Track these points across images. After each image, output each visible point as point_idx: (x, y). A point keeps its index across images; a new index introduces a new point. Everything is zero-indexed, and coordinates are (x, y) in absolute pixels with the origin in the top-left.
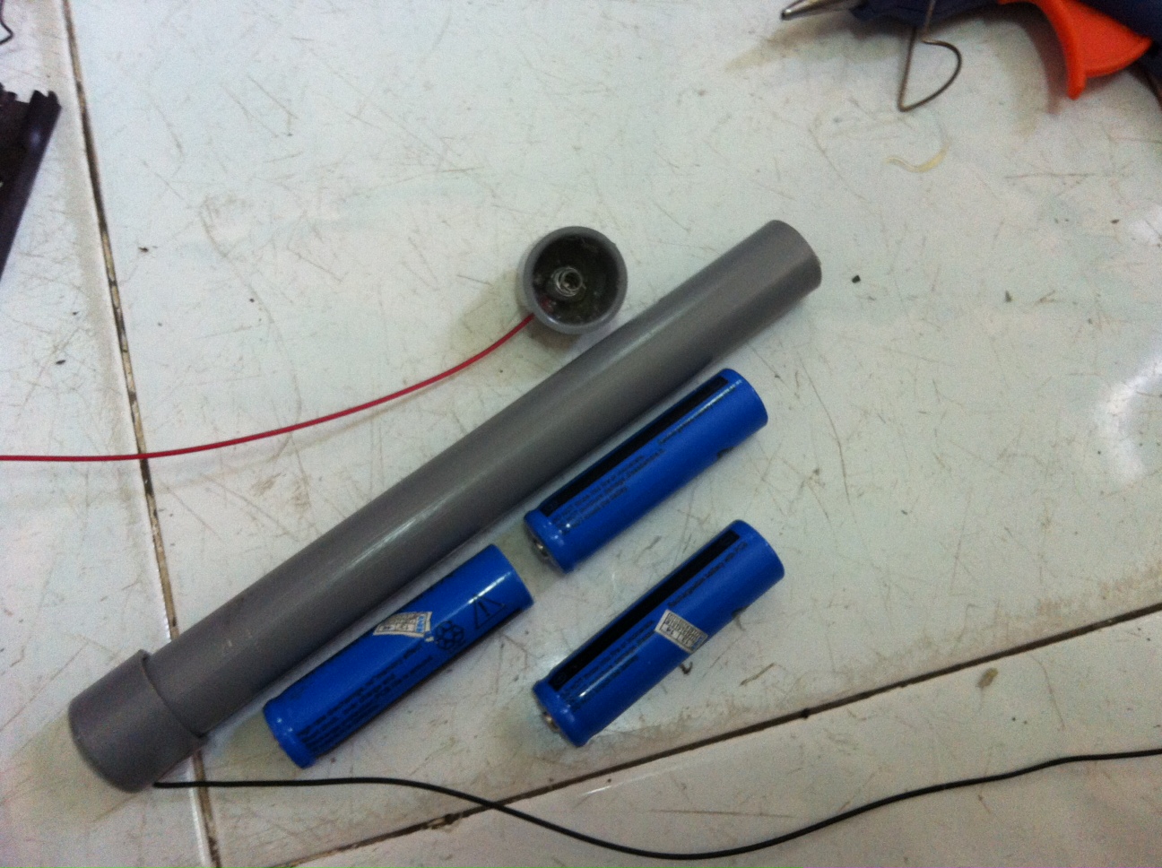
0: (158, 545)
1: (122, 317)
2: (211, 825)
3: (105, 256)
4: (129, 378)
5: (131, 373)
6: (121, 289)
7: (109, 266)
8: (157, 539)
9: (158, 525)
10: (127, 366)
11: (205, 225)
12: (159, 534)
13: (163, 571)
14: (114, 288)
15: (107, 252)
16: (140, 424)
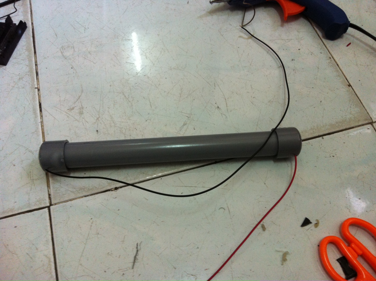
0: (42, 123)
1: (38, 72)
2: (49, 190)
3: (35, 59)
4: (38, 85)
5: (39, 85)
6: (38, 66)
7: (36, 61)
8: (42, 122)
9: (42, 119)
10: (38, 83)
11: (61, 52)
12: (43, 121)
13: (43, 129)
14: (36, 66)
15: (36, 58)
16: (40, 96)
